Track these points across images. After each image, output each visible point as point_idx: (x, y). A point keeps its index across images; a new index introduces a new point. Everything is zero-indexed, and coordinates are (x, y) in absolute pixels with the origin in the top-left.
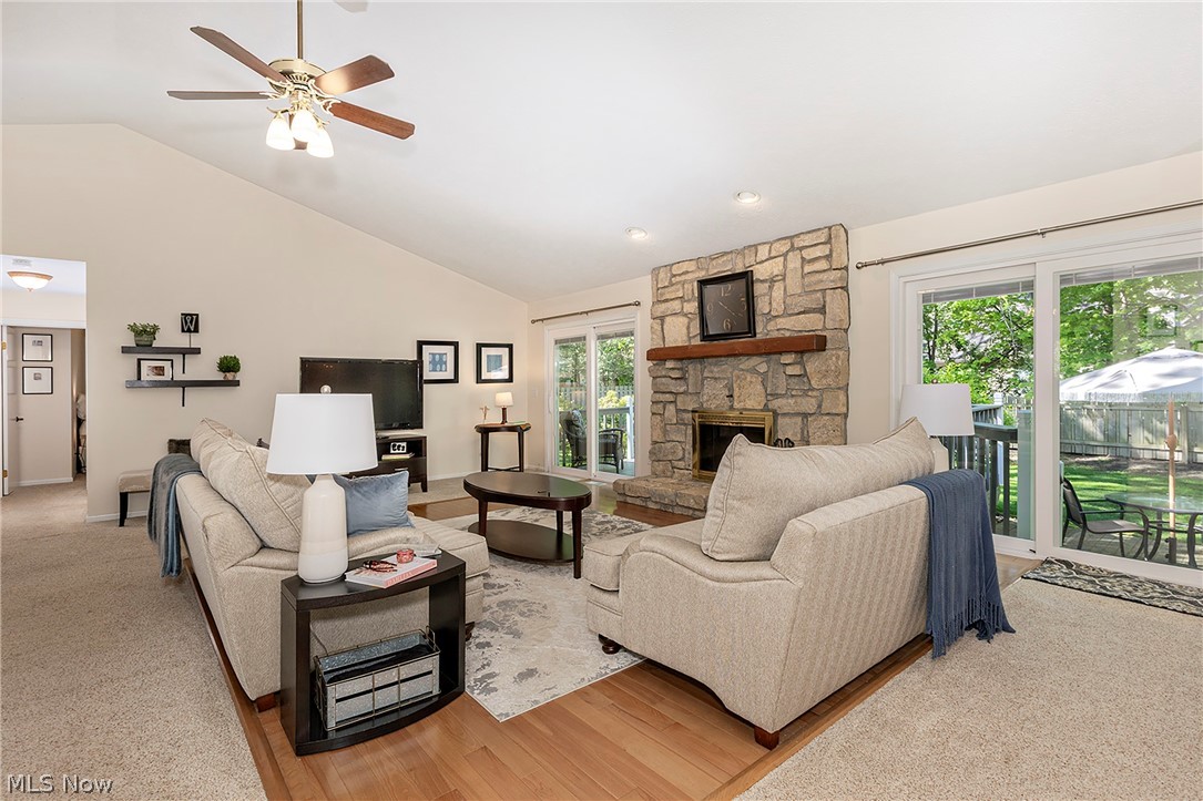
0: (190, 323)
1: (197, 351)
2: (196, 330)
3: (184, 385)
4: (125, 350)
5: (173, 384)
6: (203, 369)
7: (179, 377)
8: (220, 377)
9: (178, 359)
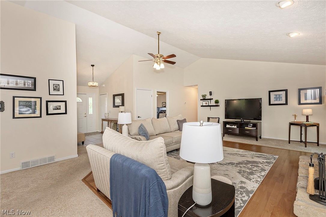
0: (211, 93)
1: (212, 99)
2: (211, 95)
3: (210, 106)
4: (201, 100)
5: (208, 106)
6: (213, 103)
7: (210, 105)
8: (215, 104)
9: (209, 101)
